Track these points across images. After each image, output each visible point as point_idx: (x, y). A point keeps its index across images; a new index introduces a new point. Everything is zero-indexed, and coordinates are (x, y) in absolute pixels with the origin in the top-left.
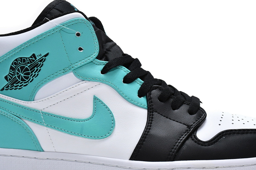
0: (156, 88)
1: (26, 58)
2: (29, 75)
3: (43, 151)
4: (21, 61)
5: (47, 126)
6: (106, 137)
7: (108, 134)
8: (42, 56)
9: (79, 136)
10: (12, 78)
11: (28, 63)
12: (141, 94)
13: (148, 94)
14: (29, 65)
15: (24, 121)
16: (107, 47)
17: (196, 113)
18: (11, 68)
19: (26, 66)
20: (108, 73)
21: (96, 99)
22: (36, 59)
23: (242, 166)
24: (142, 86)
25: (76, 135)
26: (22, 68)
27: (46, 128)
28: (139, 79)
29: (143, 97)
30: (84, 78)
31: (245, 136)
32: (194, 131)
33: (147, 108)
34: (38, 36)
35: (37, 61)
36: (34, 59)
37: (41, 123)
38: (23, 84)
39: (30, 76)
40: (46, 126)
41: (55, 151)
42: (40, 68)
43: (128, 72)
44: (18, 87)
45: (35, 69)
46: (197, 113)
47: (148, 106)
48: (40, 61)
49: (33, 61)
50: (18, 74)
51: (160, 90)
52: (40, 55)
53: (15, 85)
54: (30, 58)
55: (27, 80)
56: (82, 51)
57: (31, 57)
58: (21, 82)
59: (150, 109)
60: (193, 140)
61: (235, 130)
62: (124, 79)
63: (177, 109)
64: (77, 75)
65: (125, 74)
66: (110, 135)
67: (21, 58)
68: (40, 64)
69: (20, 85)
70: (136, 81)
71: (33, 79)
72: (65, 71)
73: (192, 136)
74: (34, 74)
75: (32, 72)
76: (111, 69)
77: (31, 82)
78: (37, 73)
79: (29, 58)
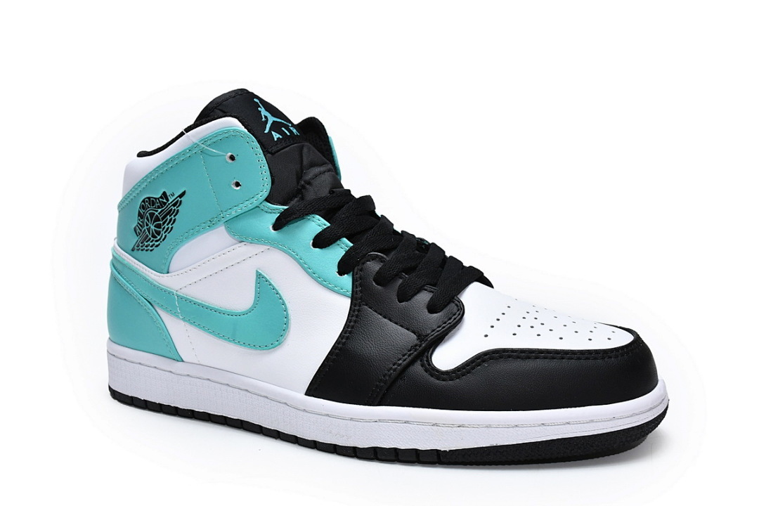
0: (374, 258)
1: (156, 199)
2: (160, 228)
3: (183, 361)
4: (149, 204)
5: (184, 319)
6: (274, 348)
7: (277, 343)
8: (175, 197)
9: (230, 341)
10: (141, 230)
11: (159, 208)
12: (343, 268)
13: (355, 271)
14: (160, 210)
15: (156, 311)
16: (308, 177)
17: (441, 311)
18: (140, 214)
19: (157, 213)
20: (285, 228)
21: (259, 276)
22: (168, 200)
23: (513, 427)
24: (347, 252)
25: (225, 339)
26: (152, 215)
27: (182, 323)
28: (345, 239)
29: (347, 274)
30: (243, 238)
31: (531, 364)
32: (430, 348)
33: (350, 295)
34: (167, 161)
35: (169, 204)
36: (165, 201)
37: (175, 314)
38: (154, 242)
39: (161, 230)
40: (182, 319)
41: (198, 363)
42: (174, 216)
43: (325, 227)
44: (149, 248)
45: (167, 220)
46: (445, 310)
47: (352, 294)
48: (174, 205)
49: (165, 203)
50: (147, 225)
51: (382, 262)
52: (173, 195)
53: (146, 244)
54: (161, 200)
55: (159, 237)
56: (239, 188)
57: (161, 197)
58: (152, 239)
59: (356, 299)
60: (422, 366)
61: (513, 351)
62: (314, 240)
63: (407, 301)
64: (231, 231)
65: (319, 230)
66: (279, 344)
67: (149, 198)
68: (175, 210)
69: (151, 244)
70: (338, 242)
71: (166, 236)
72: (212, 224)
73: (423, 356)
74: (166, 227)
75: (164, 223)
76: (290, 221)
77: (163, 240)
78: (170, 226)
79: (158, 199)
